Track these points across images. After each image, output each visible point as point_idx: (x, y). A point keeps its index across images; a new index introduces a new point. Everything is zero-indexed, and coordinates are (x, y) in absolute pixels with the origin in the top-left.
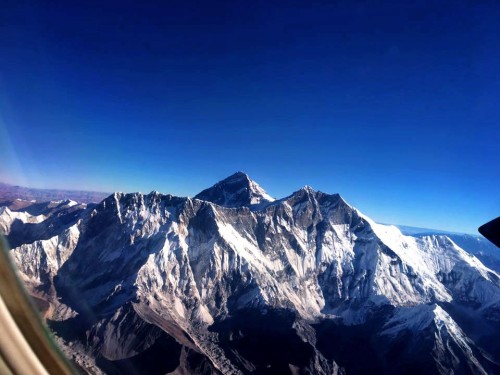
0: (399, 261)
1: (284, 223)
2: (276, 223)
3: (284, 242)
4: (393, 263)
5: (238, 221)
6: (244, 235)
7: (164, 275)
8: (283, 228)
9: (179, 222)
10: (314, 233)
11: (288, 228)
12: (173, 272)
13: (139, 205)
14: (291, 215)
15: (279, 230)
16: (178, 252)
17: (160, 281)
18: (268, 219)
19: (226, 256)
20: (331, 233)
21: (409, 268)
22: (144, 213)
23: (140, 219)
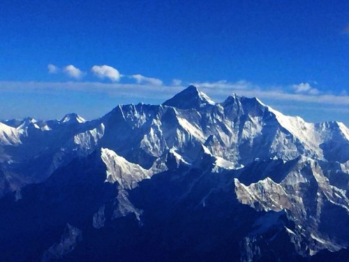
0: (292, 136)
1: (218, 118)
2: (213, 118)
3: (218, 128)
4: (287, 138)
5: (190, 117)
6: (194, 125)
7: (153, 144)
8: (217, 120)
9: (156, 119)
10: (238, 122)
11: (220, 120)
12: (157, 143)
13: (134, 111)
14: (222, 112)
15: (215, 122)
16: (158, 134)
17: (151, 147)
18: (208, 115)
19: (184, 135)
20: (249, 122)
21: (297, 139)
22: (137, 115)
23: (135, 118)
